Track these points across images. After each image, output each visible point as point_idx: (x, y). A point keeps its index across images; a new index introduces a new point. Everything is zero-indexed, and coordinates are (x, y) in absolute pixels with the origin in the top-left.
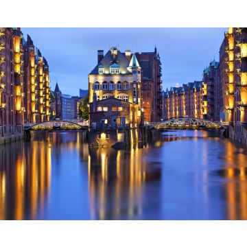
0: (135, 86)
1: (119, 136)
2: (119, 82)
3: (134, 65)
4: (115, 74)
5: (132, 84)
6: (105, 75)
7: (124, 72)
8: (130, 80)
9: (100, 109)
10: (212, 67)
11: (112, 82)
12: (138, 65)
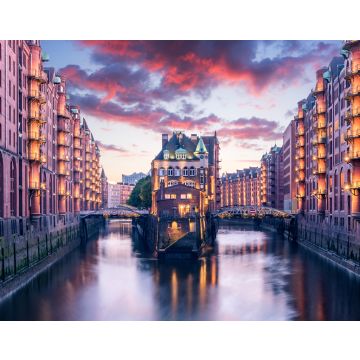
0: (202, 172)
1: (192, 225)
2: (186, 168)
3: (202, 149)
4: (181, 160)
5: (199, 170)
6: (170, 160)
7: (190, 158)
8: (197, 165)
9: (167, 197)
10: (273, 152)
11: (178, 168)
12: (205, 149)
